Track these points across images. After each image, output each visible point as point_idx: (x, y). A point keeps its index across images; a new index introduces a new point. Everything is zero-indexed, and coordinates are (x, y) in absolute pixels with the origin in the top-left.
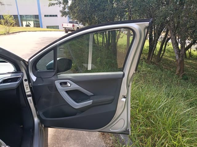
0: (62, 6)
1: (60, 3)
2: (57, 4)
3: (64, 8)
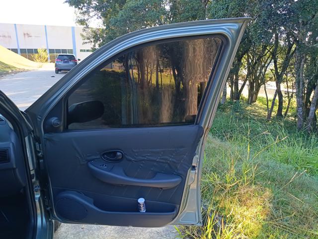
0: (93, 44)
1: (91, 42)
2: (89, 42)
3: (95, 46)
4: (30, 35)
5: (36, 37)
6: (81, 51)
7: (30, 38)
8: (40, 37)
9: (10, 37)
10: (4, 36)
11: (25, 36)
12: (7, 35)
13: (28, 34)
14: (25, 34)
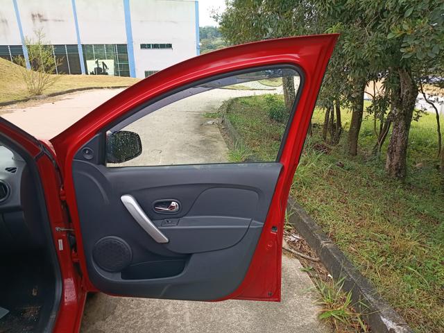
4: (44, 18)
5: (56, 21)
6: (143, 46)
7: (44, 23)
8: (63, 21)
9: (5, 21)
11: (34, 20)
13: (39, 15)
14: (33, 16)
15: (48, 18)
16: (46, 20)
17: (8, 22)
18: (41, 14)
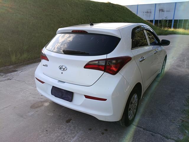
4: (163, 10)
5: (167, 11)
8: (170, 11)
9: (151, 12)
10: (148, 12)
11: (160, 11)
12: (149, 11)
13: (162, 10)
14: (160, 10)
15: (165, 10)
16: (164, 11)
17: (152, 13)
18: (163, 9)
